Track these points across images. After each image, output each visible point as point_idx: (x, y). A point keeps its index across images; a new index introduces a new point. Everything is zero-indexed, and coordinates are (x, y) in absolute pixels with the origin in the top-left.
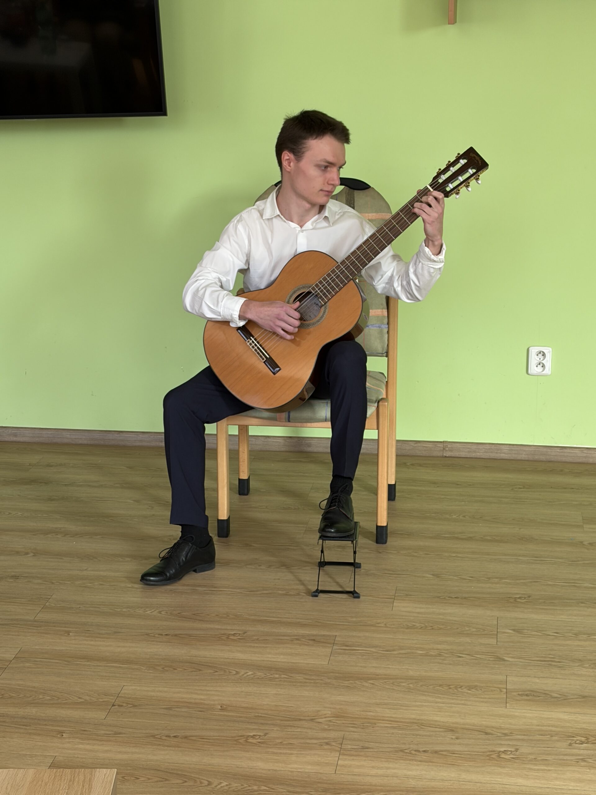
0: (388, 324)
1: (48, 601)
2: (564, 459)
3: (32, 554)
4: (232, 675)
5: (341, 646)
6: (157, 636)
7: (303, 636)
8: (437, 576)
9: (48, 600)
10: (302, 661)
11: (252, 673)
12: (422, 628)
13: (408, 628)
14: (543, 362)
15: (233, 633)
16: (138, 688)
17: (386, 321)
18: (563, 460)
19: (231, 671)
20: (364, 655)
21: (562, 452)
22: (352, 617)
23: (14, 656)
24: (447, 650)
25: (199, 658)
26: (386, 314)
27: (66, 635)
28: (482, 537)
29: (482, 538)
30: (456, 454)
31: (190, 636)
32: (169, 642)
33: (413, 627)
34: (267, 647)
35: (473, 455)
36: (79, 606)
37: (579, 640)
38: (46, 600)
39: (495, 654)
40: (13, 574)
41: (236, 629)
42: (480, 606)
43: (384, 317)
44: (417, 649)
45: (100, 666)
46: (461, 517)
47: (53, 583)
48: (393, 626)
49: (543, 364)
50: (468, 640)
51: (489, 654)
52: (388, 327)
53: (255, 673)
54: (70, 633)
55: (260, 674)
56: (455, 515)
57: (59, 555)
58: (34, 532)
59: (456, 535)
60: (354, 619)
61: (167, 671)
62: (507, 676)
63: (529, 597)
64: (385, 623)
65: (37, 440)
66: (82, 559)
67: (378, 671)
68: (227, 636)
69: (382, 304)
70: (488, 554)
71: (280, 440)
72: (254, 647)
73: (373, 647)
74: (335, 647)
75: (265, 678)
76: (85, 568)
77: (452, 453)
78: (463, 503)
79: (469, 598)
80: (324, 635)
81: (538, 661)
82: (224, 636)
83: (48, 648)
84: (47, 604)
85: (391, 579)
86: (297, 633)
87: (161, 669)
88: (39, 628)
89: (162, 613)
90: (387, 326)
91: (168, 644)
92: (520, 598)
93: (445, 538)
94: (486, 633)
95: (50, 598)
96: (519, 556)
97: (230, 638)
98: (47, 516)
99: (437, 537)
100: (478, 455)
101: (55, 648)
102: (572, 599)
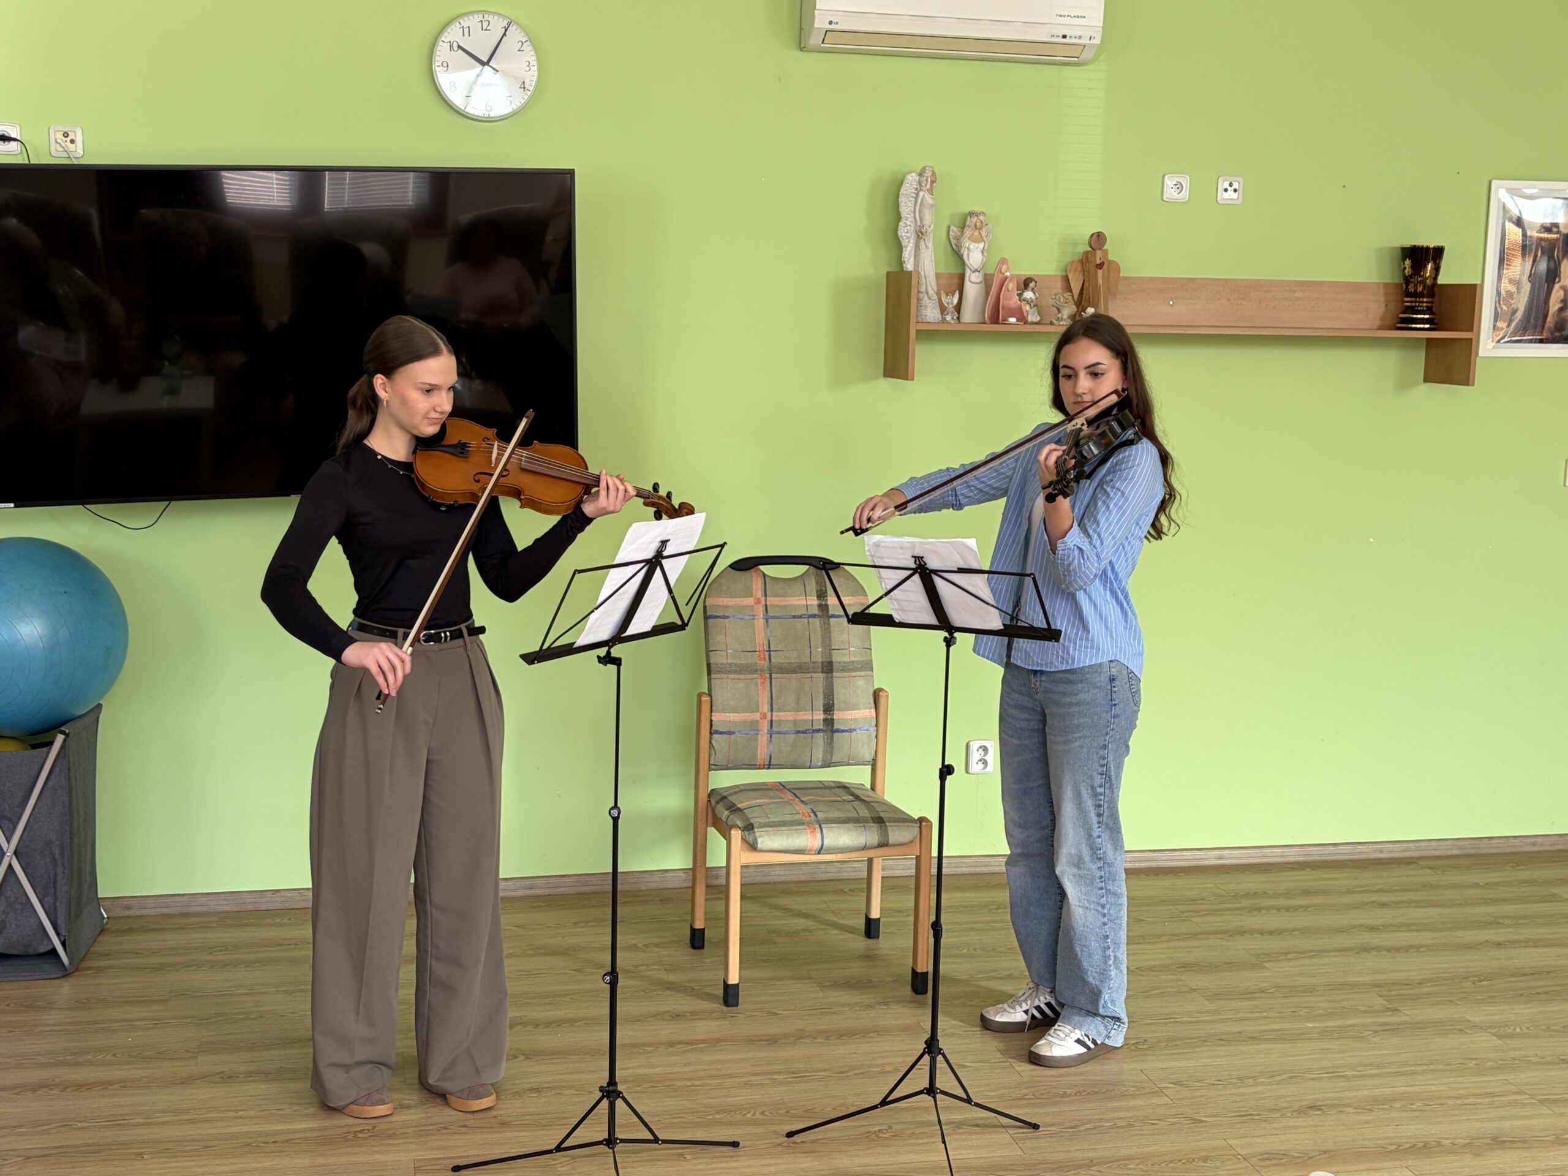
0: (876, 726)
14: (983, 758)
17: (874, 722)
26: (874, 715)
43: (872, 717)
49: (985, 760)
52: (877, 730)
69: (870, 703)
71: (681, 874)
90: (875, 729)
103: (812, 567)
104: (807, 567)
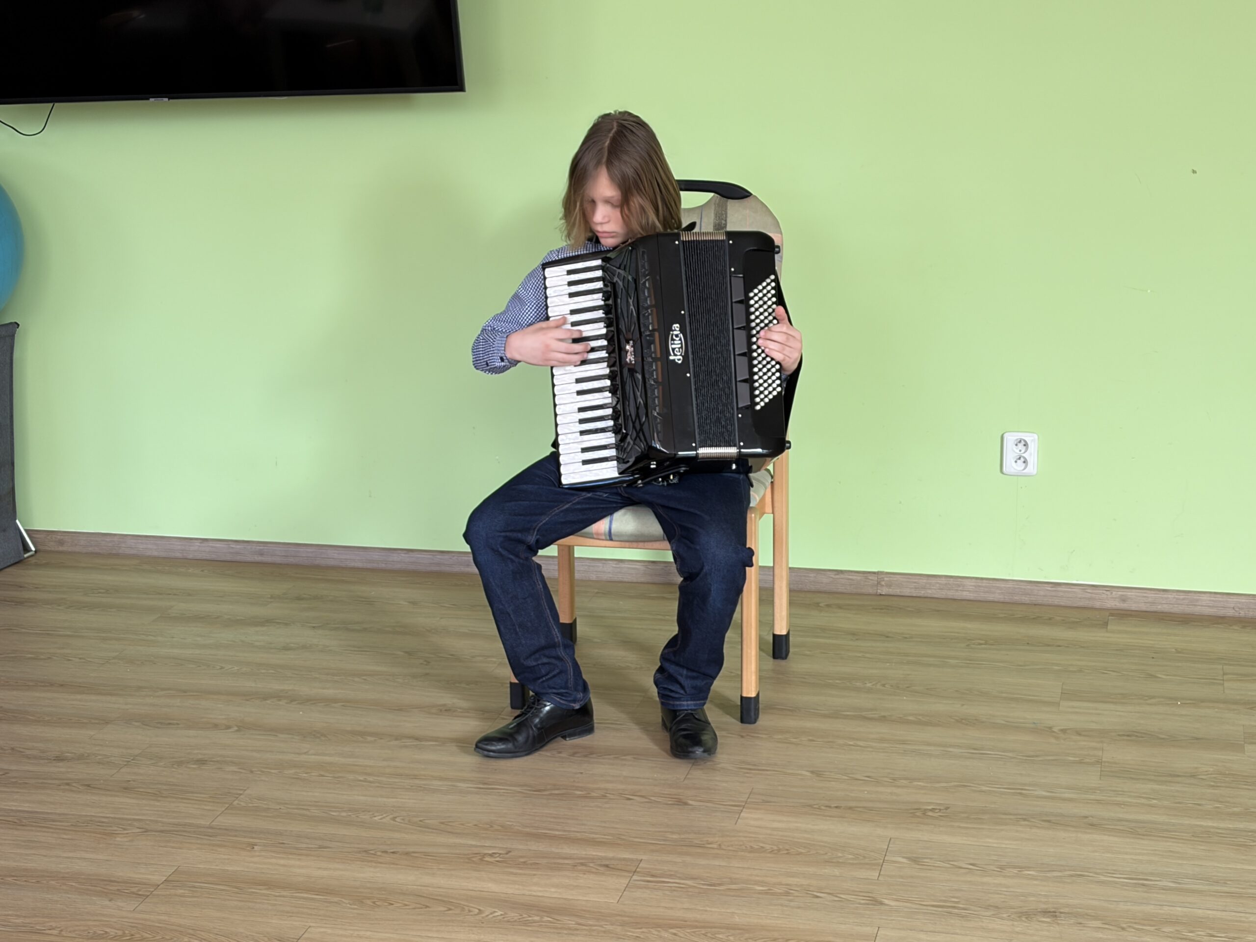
1: (237, 798)
2: (1056, 601)
3: (236, 728)
4: (472, 915)
5: (644, 876)
6: (379, 853)
7: (592, 860)
8: (817, 773)
9: (237, 796)
10: (580, 898)
11: (502, 913)
12: (773, 851)
13: (752, 850)
14: (1023, 455)
15: (490, 852)
16: (329, 931)
18: (1056, 603)
19: (471, 909)
20: (674, 890)
21: (1055, 591)
22: (673, 833)
23: (165, 878)
24: (802, 885)
25: (431, 889)
27: (248, 849)
28: (901, 716)
29: (900, 718)
30: (897, 591)
31: (426, 854)
32: (394, 864)
33: (762, 850)
34: (535, 875)
35: (922, 593)
36: (278, 807)
37: (1005, 877)
38: (235, 797)
39: (870, 895)
40: (200, 757)
41: (498, 847)
42: (869, 821)
44: (757, 883)
45: (284, 897)
46: (879, 686)
47: (252, 772)
48: (730, 848)
49: (1024, 458)
50: (837, 872)
51: (865, 894)
53: (506, 914)
54: (255, 847)
55: (513, 914)
56: (871, 683)
57: (273, 730)
58: (248, 696)
59: (864, 713)
60: (675, 836)
61: (379, 906)
62: (879, 927)
63: (947, 808)
64: (719, 843)
65: (291, 560)
66: (305, 737)
67: (690, 915)
68: (480, 857)
70: (904, 742)
71: (638, 566)
72: (516, 874)
73: (693, 878)
74: (635, 877)
75: (518, 920)
76: (306, 751)
77: (890, 590)
78: (888, 664)
79: (856, 809)
80: (624, 859)
81: (933, 906)
82: (476, 857)
83: (218, 868)
84: (236, 802)
85: (748, 777)
86: (586, 854)
87: (371, 904)
88: (212, 838)
89: (398, 820)
91: (392, 866)
92: (932, 810)
93: (846, 717)
94: (867, 861)
95: (241, 794)
96: (951, 746)
97: (485, 859)
98: (274, 673)
99: (835, 715)
100: (929, 593)
101: (226, 868)
102: (1011, 814)
103: (716, 195)
104: (712, 195)
